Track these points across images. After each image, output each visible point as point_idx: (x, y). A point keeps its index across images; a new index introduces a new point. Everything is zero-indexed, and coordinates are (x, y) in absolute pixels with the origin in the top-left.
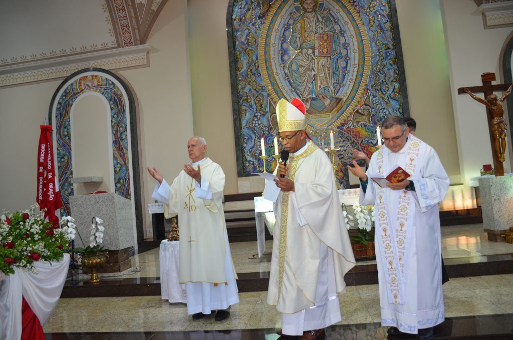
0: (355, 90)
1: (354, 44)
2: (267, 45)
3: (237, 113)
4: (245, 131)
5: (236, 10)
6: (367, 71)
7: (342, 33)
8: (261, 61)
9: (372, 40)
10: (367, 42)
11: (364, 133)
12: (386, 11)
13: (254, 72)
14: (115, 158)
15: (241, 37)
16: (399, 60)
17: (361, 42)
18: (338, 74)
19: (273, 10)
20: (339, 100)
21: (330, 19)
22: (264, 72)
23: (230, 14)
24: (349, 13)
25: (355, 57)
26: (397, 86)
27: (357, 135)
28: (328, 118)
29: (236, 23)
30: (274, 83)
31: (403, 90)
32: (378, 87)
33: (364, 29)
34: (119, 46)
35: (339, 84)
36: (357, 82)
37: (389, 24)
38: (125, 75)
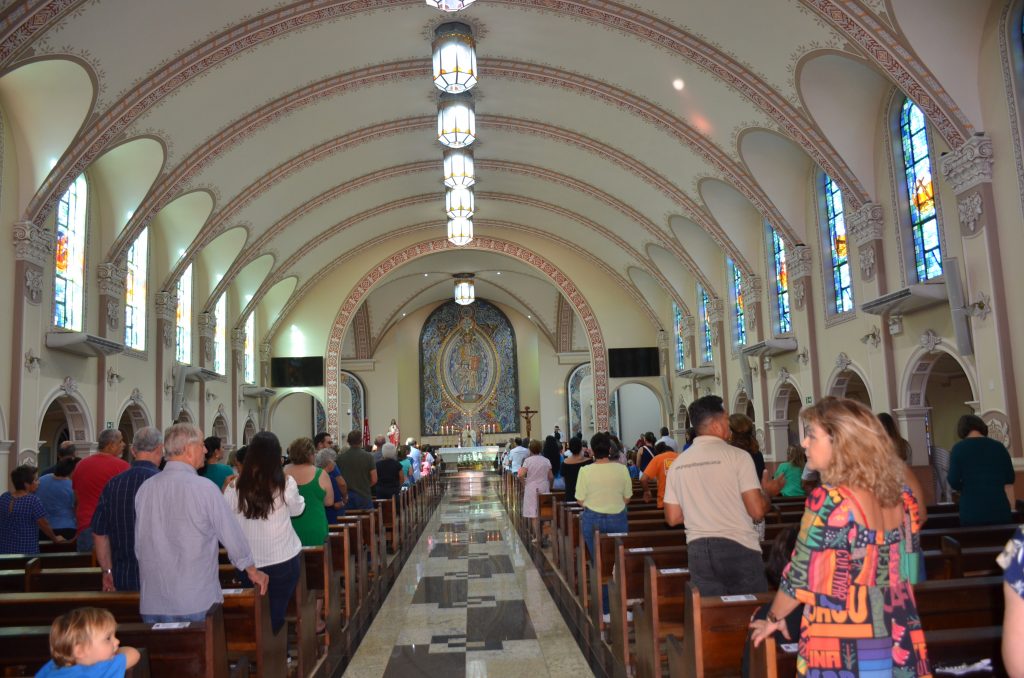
0: (490, 391)
1: (491, 364)
2: (442, 360)
3: (422, 400)
4: (426, 410)
5: (425, 337)
6: (497, 380)
7: (485, 357)
8: (438, 370)
9: (502, 363)
10: (498, 364)
11: (493, 415)
12: (511, 346)
13: (435, 377)
14: (353, 423)
15: (427, 354)
16: (516, 376)
17: (495, 364)
18: (481, 380)
19: (447, 340)
20: (481, 396)
21: (478, 348)
22: (439, 377)
23: (421, 339)
24: (490, 346)
25: (491, 371)
26: (513, 390)
27: (489, 416)
28: (474, 405)
29: (424, 346)
30: (445, 384)
31: (517, 392)
32: (502, 390)
33: (497, 356)
34: (357, 358)
35: (481, 387)
36: (492, 387)
37: (511, 354)
38: (358, 374)
